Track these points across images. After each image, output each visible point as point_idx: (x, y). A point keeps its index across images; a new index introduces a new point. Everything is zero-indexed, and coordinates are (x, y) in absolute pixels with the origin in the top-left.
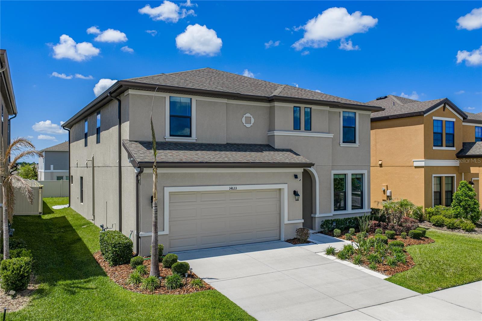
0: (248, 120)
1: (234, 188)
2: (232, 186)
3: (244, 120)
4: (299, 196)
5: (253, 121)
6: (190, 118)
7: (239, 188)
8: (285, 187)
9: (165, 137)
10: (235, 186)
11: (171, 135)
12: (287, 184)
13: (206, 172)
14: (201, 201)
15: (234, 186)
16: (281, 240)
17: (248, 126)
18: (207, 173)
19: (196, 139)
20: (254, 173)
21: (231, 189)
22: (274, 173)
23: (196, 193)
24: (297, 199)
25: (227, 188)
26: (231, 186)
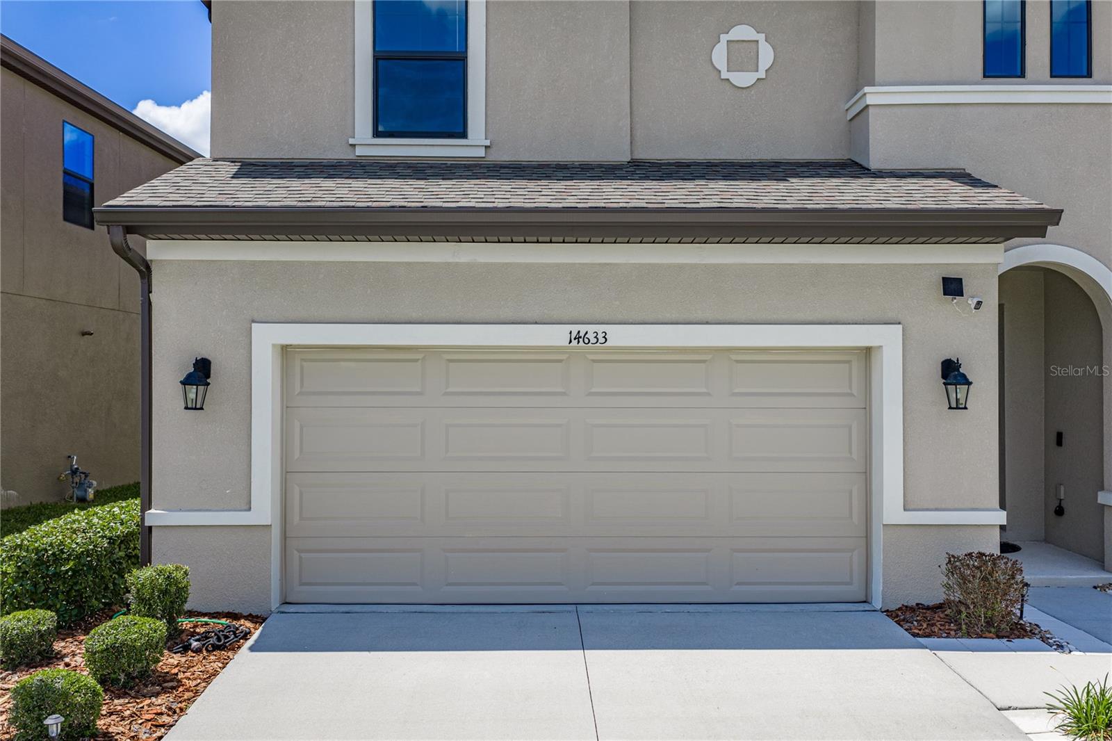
0: (743, 55)
1: (591, 336)
2: (583, 329)
3: (720, 56)
4: (971, 383)
5: (766, 56)
6: (461, 59)
7: (621, 336)
8: (888, 340)
9: (351, 141)
10: (600, 328)
11: (377, 134)
12: (899, 323)
13: (451, 260)
14: (446, 394)
15: (591, 329)
16: (870, 603)
17: (744, 79)
18: (457, 264)
19: (488, 143)
20: (705, 265)
21: (574, 343)
22: (820, 270)
23: (420, 356)
24: (957, 400)
25: (556, 336)
26: (575, 329)
